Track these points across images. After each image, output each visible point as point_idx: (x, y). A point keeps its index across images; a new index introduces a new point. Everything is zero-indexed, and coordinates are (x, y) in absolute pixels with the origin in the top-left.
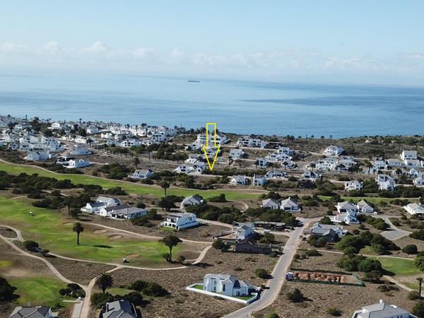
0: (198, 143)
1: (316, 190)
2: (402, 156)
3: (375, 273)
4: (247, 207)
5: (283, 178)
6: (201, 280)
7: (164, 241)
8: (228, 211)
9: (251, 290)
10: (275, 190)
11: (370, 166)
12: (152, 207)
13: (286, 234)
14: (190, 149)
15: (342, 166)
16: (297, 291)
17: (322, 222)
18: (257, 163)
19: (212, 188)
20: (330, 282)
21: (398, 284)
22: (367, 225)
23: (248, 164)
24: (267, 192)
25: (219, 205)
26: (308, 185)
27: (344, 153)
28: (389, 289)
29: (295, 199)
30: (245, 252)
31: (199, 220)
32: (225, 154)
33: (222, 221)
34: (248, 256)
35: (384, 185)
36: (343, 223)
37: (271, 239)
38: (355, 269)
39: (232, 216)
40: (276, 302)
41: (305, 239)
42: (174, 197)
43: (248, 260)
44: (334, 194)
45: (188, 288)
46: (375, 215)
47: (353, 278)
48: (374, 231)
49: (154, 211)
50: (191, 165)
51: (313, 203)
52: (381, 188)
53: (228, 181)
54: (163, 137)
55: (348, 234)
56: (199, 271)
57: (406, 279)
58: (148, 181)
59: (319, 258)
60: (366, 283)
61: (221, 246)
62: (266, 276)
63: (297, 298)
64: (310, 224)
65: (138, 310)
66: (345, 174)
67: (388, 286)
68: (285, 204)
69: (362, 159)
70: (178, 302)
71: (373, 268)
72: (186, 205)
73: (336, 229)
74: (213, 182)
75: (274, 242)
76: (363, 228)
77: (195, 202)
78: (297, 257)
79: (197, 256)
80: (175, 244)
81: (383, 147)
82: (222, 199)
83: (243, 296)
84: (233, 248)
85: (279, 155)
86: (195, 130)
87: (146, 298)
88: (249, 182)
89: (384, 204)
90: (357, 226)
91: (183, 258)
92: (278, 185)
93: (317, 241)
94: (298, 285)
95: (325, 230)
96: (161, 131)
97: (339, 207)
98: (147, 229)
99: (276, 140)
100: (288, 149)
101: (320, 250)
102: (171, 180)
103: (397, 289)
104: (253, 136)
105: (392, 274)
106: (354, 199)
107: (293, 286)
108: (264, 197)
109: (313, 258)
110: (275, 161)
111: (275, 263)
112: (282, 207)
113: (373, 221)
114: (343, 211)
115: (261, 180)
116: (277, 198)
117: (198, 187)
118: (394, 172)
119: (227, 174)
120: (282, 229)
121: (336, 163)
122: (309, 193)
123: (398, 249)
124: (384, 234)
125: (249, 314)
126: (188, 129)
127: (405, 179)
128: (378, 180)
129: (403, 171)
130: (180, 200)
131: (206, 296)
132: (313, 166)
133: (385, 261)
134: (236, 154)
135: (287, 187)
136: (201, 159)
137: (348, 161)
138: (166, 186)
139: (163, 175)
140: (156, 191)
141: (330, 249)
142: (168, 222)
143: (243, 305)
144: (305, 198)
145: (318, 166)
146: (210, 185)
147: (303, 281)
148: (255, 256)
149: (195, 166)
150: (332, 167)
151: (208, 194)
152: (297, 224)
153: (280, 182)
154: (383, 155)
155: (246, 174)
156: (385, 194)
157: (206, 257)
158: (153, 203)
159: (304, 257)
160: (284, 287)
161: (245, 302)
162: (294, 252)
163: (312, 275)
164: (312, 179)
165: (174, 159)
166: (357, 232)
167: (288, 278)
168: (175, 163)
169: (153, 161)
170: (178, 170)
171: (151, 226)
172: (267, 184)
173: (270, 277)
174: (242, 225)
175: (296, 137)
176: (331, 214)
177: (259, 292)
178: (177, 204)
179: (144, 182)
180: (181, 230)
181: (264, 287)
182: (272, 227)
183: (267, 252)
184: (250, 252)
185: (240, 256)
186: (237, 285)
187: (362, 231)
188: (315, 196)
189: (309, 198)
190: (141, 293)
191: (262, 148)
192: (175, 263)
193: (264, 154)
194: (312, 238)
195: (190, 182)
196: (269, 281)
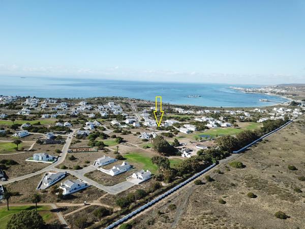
0: (27, 102)
1: (77, 118)
2: (109, 104)
3: (102, 146)
4: (50, 126)
5: (64, 114)
6: (32, 156)
7: (14, 142)
8: (42, 128)
9: (54, 158)
10: (61, 119)
11: (98, 108)
12: (8, 129)
13: (66, 135)
14: (23, 105)
15: (87, 108)
16: (73, 156)
17: (81, 130)
18: (53, 109)
19: (34, 120)
20: (85, 151)
21: (110, 149)
22: (98, 129)
23: (49, 110)
24: (58, 120)
25: (38, 126)
26: (74, 116)
27: (87, 104)
28: (107, 151)
29: (69, 122)
30: (50, 144)
31: (29, 133)
32: (39, 106)
33: (39, 132)
34: (52, 145)
35: (103, 115)
36: (89, 130)
37: (61, 138)
38: (94, 146)
39: (44, 130)
40: (64, 161)
41: (74, 137)
42: (17, 124)
43: (52, 147)
44: (85, 119)
45: (26, 160)
46: (101, 126)
47: (94, 149)
48: (100, 131)
49: (9, 131)
50: (24, 111)
51: (77, 123)
52: (102, 116)
53: (41, 117)
54: (11, 101)
55: (91, 133)
56: (31, 153)
57: (113, 147)
58: (5, 119)
59: (80, 143)
60: (99, 150)
61: (40, 142)
62: (59, 152)
63: (73, 159)
64: (76, 131)
65: (4, 172)
66: (88, 111)
67: (106, 150)
68: (65, 124)
69: (94, 106)
70: (22, 166)
71: (101, 144)
72: (23, 127)
73: (86, 132)
74: (34, 117)
75: (62, 139)
76: (96, 130)
77: (27, 126)
78: (72, 143)
79: (30, 147)
80: (19, 143)
81: (101, 101)
82: (39, 124)
83: (51, 161)
84: (45, 143)
85: (62, 105)
86: (25, 97)
87: (8, 166)
88: (50, 117)
89: (103, 121)
90: (94, 130)
91: (23, 148)
92: (62, 117)
93: (79, 137)
94: (73, 154)
95: (82, 133)
96: (10, 98)
97: (87, 123)
98: (6, 138)
99: (60, 100)
100: (65, 103)
101: (80, 140)
102: (15, 118)
103: (110, 151)
104: (50, 99)
105: (107, 146)
106: (93, 120)
107: (71, 155)
108: (57, 122)
109: (78, 143)
110: (60, 108)
111: (63, 147)
112: (64, 125)
113: (100, 128)
114: (88, 125)
115: (55, 115)
116: (62, 122)
117: (28, 120)
118: (106, 110)
119: (40, 114)
120: (65, 133)
121: (85, 107)
122: (75, 119)
123: (109, 137)
124: (104, 132)
125: (54, 167)
126: (22, 97)
127: (110, 112)
128: (101, 113)
129: (110, 109)
130: (20, 125)
131: (34, 162)
132: (76, 109)
133: (105, 142)
134: (44, 106)
135: (66, 117)
136: (28, 109)
137: (89, 107)
138: (13, 120)
139: (12, 116)
140: (9, 122)
141: (84, 139)
142: (16, 134)
143: (51, 164)
144: (73, 121)
145: (78, 109)
146: (33, 119)
147: (75, 152)
148: (54, 145)
149: (26, 112)
150: (83, 109)
151: (32, 122)
152: (71, 131)
153: (63, 116)
154: (102, 104)
155: (49, 113)
156: (104, 118)
157: (33, 147)
158: (8, 127)
159: (74, 143)
160: (67, 156)
161: (51, 163)
162: (70, 142)
163: (78, 150)
164: (76, 114)
165: (17, 109)
166: (94, 132)
167: (69, 152)
168: (17, 111)
169: (7, 110)
170: (19, 113)
171: (7, 137)
172: (57, 117)
173: (61, 152)
174: (48, 133)
175: (68, 98)
176: (84, 126)
177: (57, 159)
178: (19, 127)
179: (3, 119)
180: (22, 137)
181: (59, 156)
182: (61, 133)
183: (59, 143)
184: (53, 143)
185: (48, 145)
186: (48, 157)
187: (96, 132)
188: (77, 120)
189: (75, 121)
190: (5, 165)
191: (55, 103)
192: (19, 151)
193: (56, 105)
194: (77, 136)
195: (25, 118)
196: (61, 154)
